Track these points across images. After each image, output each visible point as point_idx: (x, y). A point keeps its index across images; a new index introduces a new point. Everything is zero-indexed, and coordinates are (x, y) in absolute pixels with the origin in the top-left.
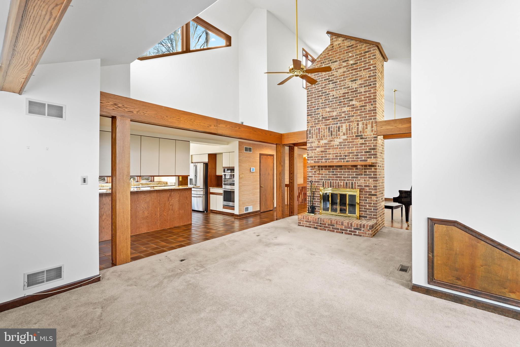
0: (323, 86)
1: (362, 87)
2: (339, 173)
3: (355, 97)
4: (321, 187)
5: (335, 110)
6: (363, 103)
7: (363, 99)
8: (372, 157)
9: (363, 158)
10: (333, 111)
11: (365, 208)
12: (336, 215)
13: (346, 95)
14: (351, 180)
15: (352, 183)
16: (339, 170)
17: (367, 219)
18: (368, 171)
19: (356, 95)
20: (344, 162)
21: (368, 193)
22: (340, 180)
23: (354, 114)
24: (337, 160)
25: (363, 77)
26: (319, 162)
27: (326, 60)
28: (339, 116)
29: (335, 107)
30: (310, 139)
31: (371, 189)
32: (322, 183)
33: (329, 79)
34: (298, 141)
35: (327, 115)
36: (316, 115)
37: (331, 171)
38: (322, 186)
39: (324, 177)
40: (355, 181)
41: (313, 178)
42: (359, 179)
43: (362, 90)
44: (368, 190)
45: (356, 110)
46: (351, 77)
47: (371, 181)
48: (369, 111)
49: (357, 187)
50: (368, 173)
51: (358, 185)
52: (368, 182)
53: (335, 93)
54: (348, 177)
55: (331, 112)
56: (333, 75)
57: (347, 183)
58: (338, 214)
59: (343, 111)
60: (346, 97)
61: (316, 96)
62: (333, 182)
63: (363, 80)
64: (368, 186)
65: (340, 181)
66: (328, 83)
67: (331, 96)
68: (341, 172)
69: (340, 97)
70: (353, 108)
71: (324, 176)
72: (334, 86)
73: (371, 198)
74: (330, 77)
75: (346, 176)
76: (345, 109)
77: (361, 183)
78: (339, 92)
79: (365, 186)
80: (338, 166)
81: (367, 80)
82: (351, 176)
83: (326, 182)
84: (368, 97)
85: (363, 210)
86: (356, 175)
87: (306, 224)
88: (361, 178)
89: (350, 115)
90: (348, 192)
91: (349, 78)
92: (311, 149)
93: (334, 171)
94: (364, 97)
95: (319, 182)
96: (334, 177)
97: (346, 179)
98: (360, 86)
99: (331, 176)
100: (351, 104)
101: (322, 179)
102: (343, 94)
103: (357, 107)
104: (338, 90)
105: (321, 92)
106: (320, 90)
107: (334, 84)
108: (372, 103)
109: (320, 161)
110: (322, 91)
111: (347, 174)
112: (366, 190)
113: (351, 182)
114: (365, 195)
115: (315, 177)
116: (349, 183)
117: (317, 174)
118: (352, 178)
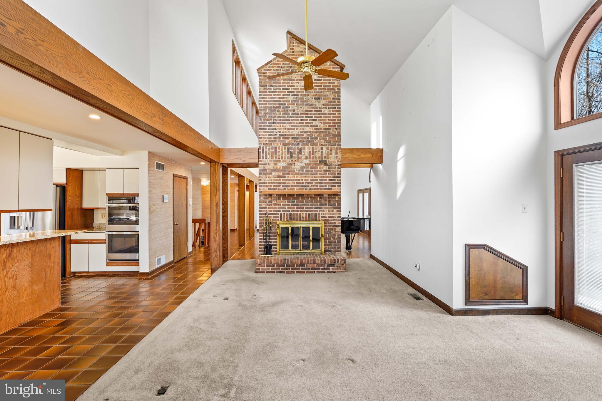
0: (281, 96)
1: (326, 108)
2: (300, 203)
3: (318, 117)
4: (278, 220)
5: (296, 128)
6: (326, 126)
7: (327, 121)
8: (337, 186)
9: (327, 186)
10: (294, 129)
11: (329, 242)
12: (298, 253)
13: (309, 113)
14: (315, 211)
15: (316, 214)
16: (300, 200)
17: (332, 253)
18: (332, 200)
19: (320, 116)
20: (306, 190)
21: (332, 225)
22: (301, 211)
23: (317, 136)
24: (298, 188)
25: (327, 97)
26: (275, 189)
27: (285, 65)
28: (300, 135)
29: (295, 124)
30: (263, 160)
31: (335, 220)
32: (279, 216)
33: (288, 89)
34: (245, 161)
35: (286, 133)
36: (272, 131)
37: (291, 200)
38: (280, 220)
39: (282, 208)
40: (318, 212)
41: (268, 209)
42: (323, 209)
43: (327, 111)
44: (332, 222)
45: (320, 132)
46: (314, 94)
47: (335, 211)
48: (333, 135)
49: (321, 219)
50: (332, 203)
51: (321, 216)
52: (332, 213)
53: (296, 108)
54: (310, 208)
55: (291, 129)
56: (294, 86)
57: (309, 215)
58: (300, 252)
59: (305, 130)
60: (309, 115)
61: (272, 106)
62: (294, 214)
63: (327, 100)
64: (332, 217)
65: (301, 213)
66: (286, 93)
67: (290, 110)
68: (303, 202)
69: (302, 114)
70: (317, 129)
71: (281, 206)
72: (295, 100)
73: (335, 229)
74: (290, 88)
75: (309, 206)
76: (308, 129)
77: (326, 213)
78: (301, 107)
79: (330, 217)
80: (299, 194)
81: (331, 102)
82: (314, 206)
83: (284, 214)
84: (332, 120)
85: (328, 243)
86: (320, 205)
87: (268, 269)
88: (325, 208)
89: (313, 137)
90: (311, 225)
91: (312, 94)
92: (264, 172)
93: (294, 200)
94: (328, 120)
95: (275, 214)
96: (294, 208)
97: (309, 209)
98: (324, 106)
99: (291, 206)
100: (314, 124)
101: (280, 211)
102: (306, 111)
103: (321, 129)
104: (299, 105)
105: (278, 103)
106: (277, 99)
107: (295, 97)
108: (337, 128)
109: (277, 188)
110: (280, 101)
111: (310, 204)
112: (331, 221)
113: (314, 213)
114: (329, 227)
115: (269, 208)
116: (312, 214)
117: (273, 204)
118: (316, 208)
